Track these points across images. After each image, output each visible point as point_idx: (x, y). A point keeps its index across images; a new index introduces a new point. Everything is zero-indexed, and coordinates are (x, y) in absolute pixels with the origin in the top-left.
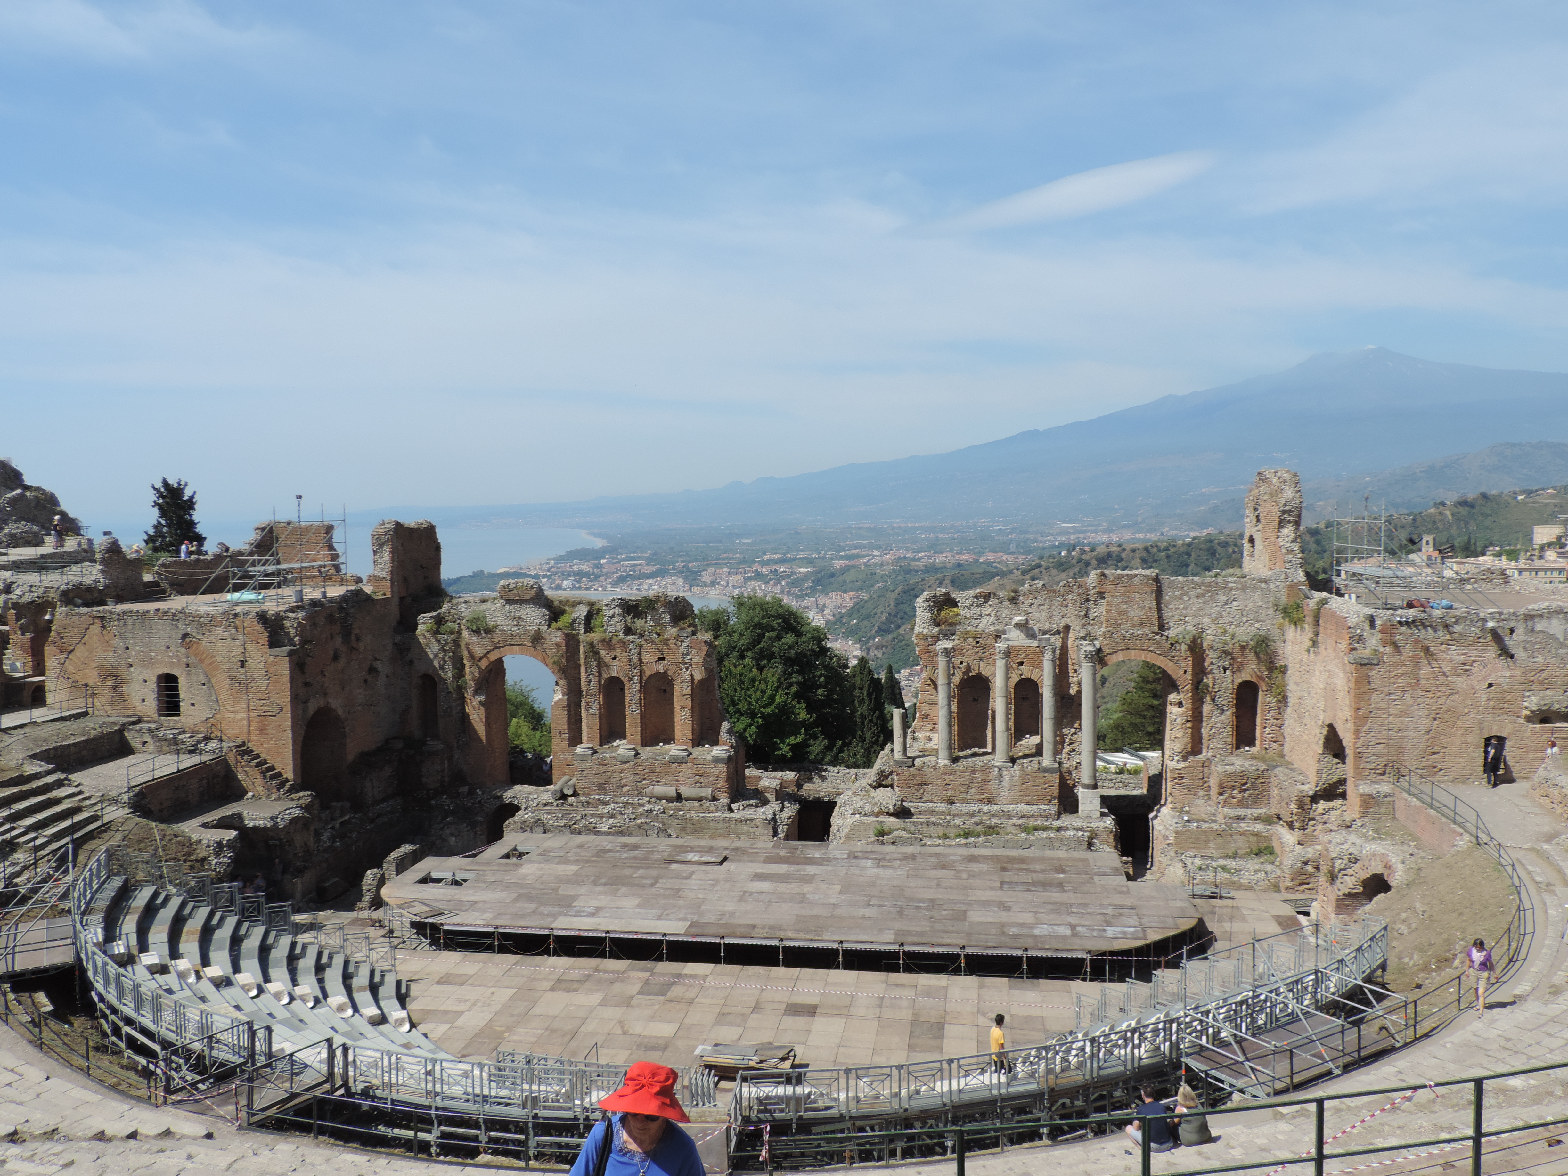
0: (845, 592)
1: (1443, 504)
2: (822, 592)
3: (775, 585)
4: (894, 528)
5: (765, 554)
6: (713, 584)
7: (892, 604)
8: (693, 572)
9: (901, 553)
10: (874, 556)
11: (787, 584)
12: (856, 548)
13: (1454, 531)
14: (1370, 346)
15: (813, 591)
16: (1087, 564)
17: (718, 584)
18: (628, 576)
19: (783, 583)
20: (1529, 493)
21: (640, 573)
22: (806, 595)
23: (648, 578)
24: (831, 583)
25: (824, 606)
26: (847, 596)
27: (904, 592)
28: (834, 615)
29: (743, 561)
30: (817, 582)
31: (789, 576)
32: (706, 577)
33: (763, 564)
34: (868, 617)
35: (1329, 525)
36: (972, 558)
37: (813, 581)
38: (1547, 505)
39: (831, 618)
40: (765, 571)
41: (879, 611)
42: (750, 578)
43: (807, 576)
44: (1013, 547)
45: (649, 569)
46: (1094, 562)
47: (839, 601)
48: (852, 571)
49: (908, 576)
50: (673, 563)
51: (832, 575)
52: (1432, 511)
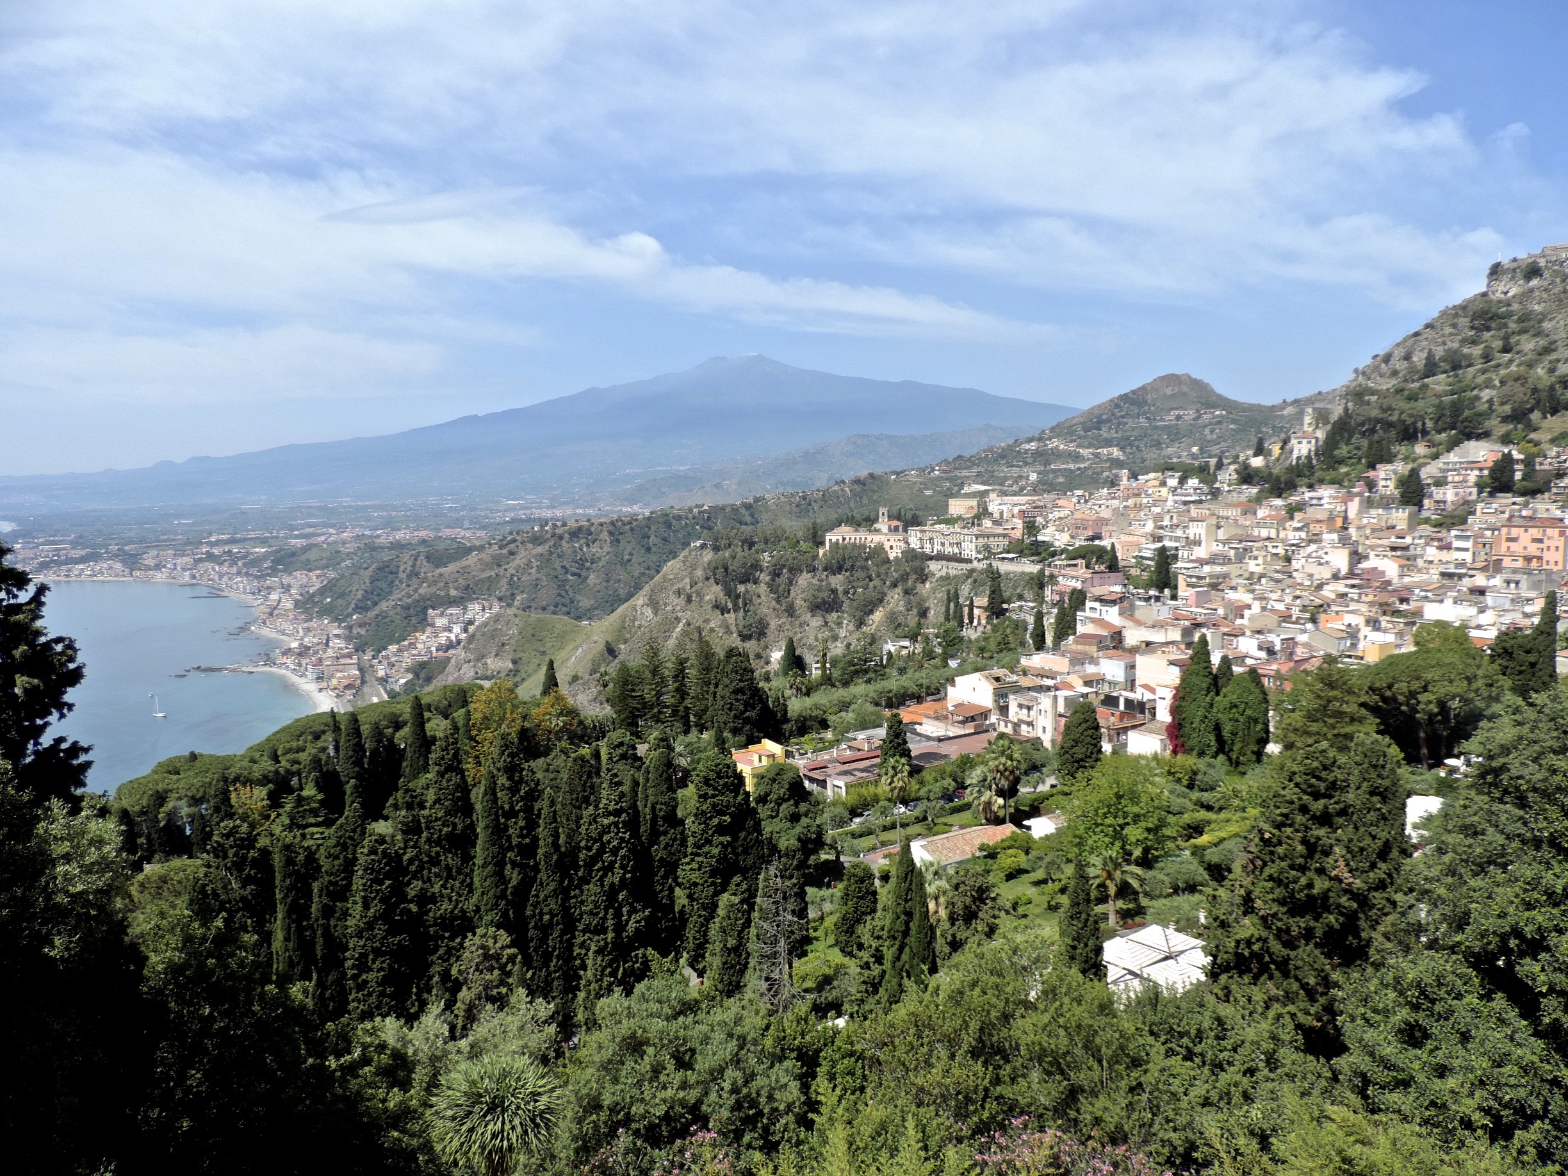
0: (310, 570)
1: (843, 482)
2: (284, 571)
3: (231, 566)
4: (344, 507)
5: (210, 534)
6: (158, 567)
7: (368, 581)
8: (131, 555)
9: (358, 531)
10: (331, 534)
11: (244, 564)
12: (310, 527)
13: (852, 505)
14: (751, 354)
15: (274, 571)
16: (561, 538)
17: (164, 566)
18: (52, 561)
19: (240, 564)
20: (897, 474)
21: (67, 559)
22: (268, 575)
23: (77, 563)
24: (292, 563)
25: (289, 586)
26: (313, 575)
27: (379, 569)
28: (301, 595)
29: (188, 543)
30: (277, 562)
31: (245, 557)
32: (149, 561)
33: (212, 544)
34: (342, 595)
35: (756, 500)
36: (432, 534)
37: (273, 561)
38: (915, 483)
39: (299, 597)
40: (216, 551)
41: (354, 589)
42: (201, 560)
43: (264, 557)
44: (466, 524)
45: (76, 553)
46: (567, 536)
47: (305, 581)
48: (314, 550)
49: (374, 554)
50: (106, 546)
51: (293, 554)
52: (836, 488)
